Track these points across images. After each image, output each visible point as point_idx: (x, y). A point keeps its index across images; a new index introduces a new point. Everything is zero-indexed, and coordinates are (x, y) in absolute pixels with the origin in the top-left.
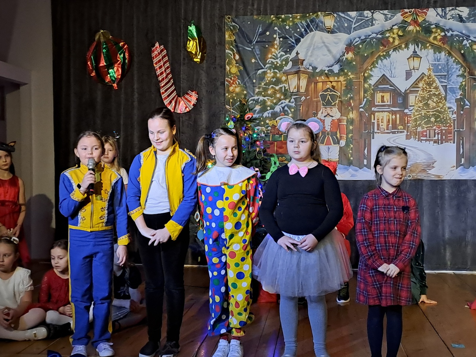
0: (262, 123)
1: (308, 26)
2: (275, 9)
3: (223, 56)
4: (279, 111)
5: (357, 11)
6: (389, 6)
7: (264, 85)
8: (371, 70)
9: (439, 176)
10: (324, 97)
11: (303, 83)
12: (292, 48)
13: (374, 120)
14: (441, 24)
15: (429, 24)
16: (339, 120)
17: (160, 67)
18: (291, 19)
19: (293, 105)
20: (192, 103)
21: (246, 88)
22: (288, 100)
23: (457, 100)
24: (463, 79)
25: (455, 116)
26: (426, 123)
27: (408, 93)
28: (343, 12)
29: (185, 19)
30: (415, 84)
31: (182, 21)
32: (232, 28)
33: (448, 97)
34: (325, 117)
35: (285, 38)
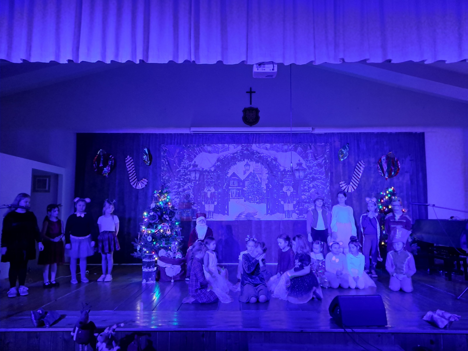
1: (200, 150)
2: (185, 142)
3: (160, 163)
4: (186, 188)
5: (222, 144)
6: (236, 143)
7: (179, 176)
8: (228, 170)
9: (259, 219)
10: (207, 182)
11: (198, 175)
12: (192, 160)
13: (230, 192)
14: (258, 151)
15: (253, 151)
16: (214, 193)
17: (130, 167)
18: (192, 147)
19: (193, 185)
20: (145, 184)
21: (171, 177)
22: (190, 183)
23: (266, 184)
24: (268, 175)
25: (265, 191)
26: (253, 195)
27: (245, 181)
28: (215, 144)
29: (143, 145)
30: (248, 177)
31: (141, 146)
32: (165, 150)
33: (262, 183)
34: (208, 191)
35: (189, 155)
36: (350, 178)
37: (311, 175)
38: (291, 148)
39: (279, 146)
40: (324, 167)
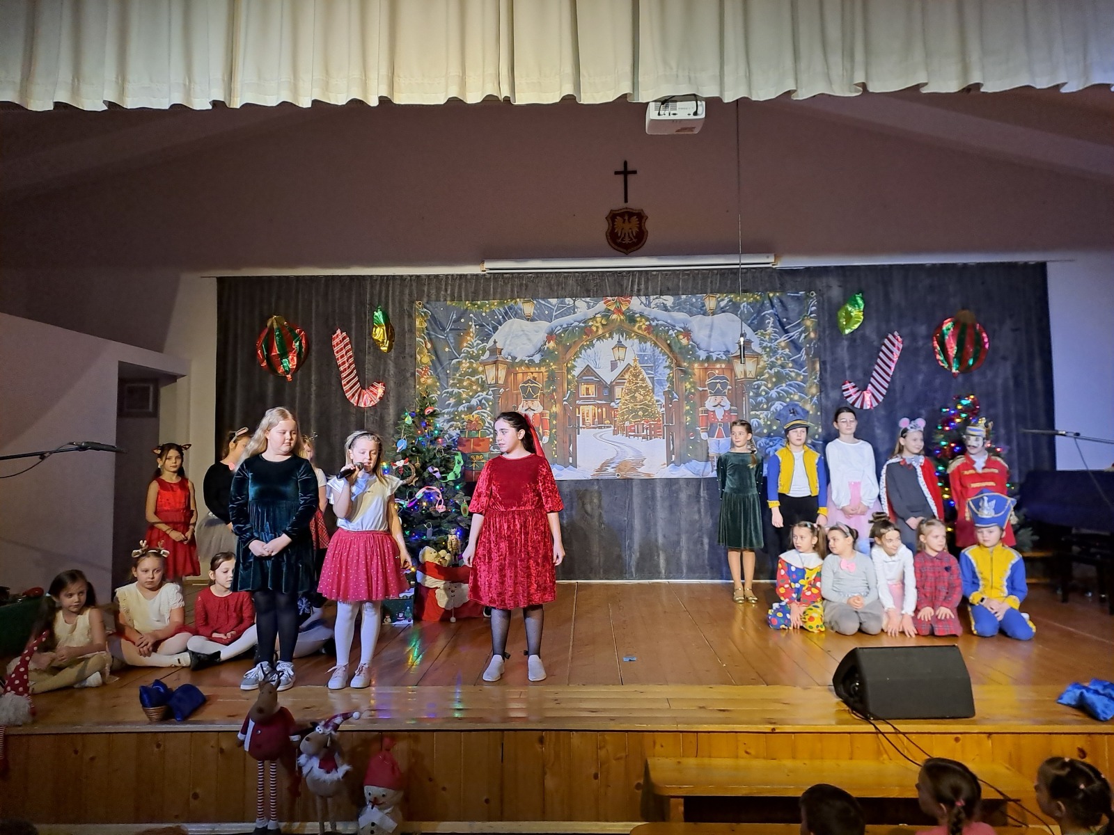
0: (457, 418)
2: (470, 295)
3: (414, 345)
4: (475, 404)
5: (557, 298)
6: (592, 294)
7: (460, 376)
8: (574, 360)
9: (649, 475)
10: (524, 389)
11: (502, 374)
12: (488, 336)
13: (579, 414)
14: (646, 313)
15: (633, 313)
16: (542, 414)
17: (342, 356)
18: (488, 306)
19: (491, 397)
20: (378, 396)
21: (439, 379)
22: (485, 393)
23: (665, 393)
24: (671, 370)
25: (663, 409)
26: (633, 417)
27: (614, 386)
28: (543, 299)
29: (371, 304)
30: (621, 375)
31: (368, 306)
32: (423, 314)
33: (655, 390)
34: (526, 410)
35: (481, 326)
36: (868, 374)
37: (773, 370)
38: (725, 306)
39: (694, 300)
40: (803, 351)
